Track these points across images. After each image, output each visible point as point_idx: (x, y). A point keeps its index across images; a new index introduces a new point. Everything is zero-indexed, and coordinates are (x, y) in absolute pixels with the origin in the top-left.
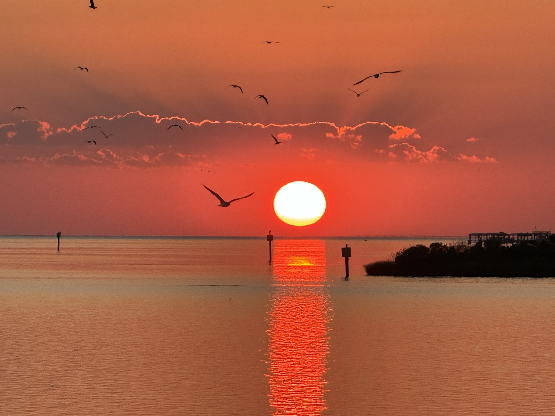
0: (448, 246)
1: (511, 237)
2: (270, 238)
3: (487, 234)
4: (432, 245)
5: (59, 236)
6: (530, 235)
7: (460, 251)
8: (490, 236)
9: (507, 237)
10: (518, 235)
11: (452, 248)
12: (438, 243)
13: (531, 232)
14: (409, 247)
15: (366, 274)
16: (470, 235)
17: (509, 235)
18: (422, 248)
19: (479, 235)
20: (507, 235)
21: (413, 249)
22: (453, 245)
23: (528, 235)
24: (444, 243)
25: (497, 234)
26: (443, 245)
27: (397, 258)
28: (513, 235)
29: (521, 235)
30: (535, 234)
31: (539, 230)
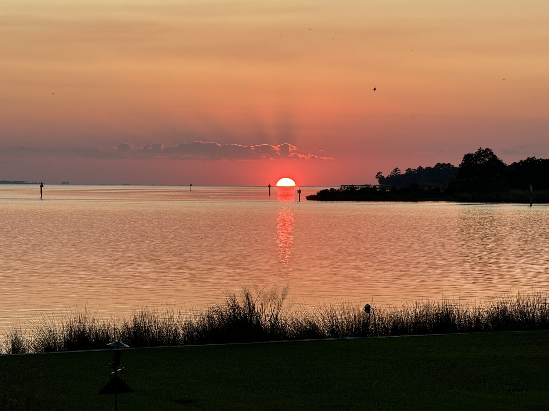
0: (336, 189)
1: (356, 186)
2: (269, 186)
3: (347, 185)
4: (331, 189)
5: (191, 185)
6: (363, 186)
7: (341, 191)
8: (349, 186)
9: (354, 186)
10: (359, 186)
11: (338, 190)
12: (332, 189)
13: (363, 185)
14: (322, 190)
15: (306, 199)
16: (341, 186)
17: (355, 186)
18: (327, 190)
19: (345, 186)
20: (354, 185)
21: (323, 190)
22: (338, 189)
23: (362, 186)
24: (335, 188)
25: (351, 185)
26: (334, 189)
27: (318, 194)
28: (357, 186)
29: (360, 186)
30: (365, 186)
31: (366, 184)
